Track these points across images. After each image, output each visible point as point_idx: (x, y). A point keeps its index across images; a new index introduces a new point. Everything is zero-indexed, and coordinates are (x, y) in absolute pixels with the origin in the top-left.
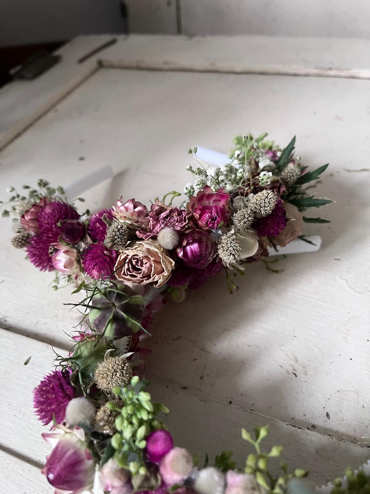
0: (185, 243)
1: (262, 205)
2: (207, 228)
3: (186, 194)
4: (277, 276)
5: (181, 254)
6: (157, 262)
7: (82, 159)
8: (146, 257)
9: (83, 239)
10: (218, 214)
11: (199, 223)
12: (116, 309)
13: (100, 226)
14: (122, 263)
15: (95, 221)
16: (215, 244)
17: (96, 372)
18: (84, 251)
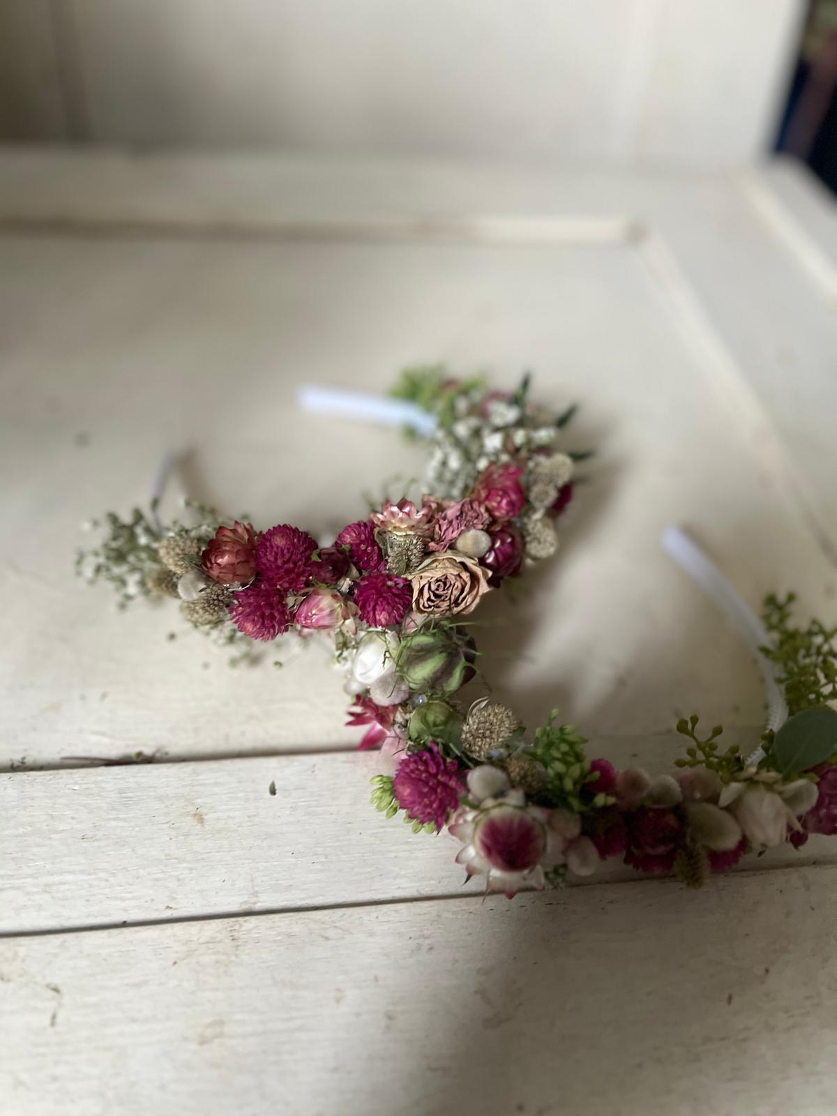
0: (497, 544)
2: (507, 519)
5: (491, 560)
6: (473, 578)
8: (459, 575)
9: (346, 573)
10: (516, 495)
11: (496, 515)
12: (463, 650)
13: (367, 548)
14: (421, 591)
15: (358, 542)
16: (523, 537)
17: (464, 736)
18: (351, 589)
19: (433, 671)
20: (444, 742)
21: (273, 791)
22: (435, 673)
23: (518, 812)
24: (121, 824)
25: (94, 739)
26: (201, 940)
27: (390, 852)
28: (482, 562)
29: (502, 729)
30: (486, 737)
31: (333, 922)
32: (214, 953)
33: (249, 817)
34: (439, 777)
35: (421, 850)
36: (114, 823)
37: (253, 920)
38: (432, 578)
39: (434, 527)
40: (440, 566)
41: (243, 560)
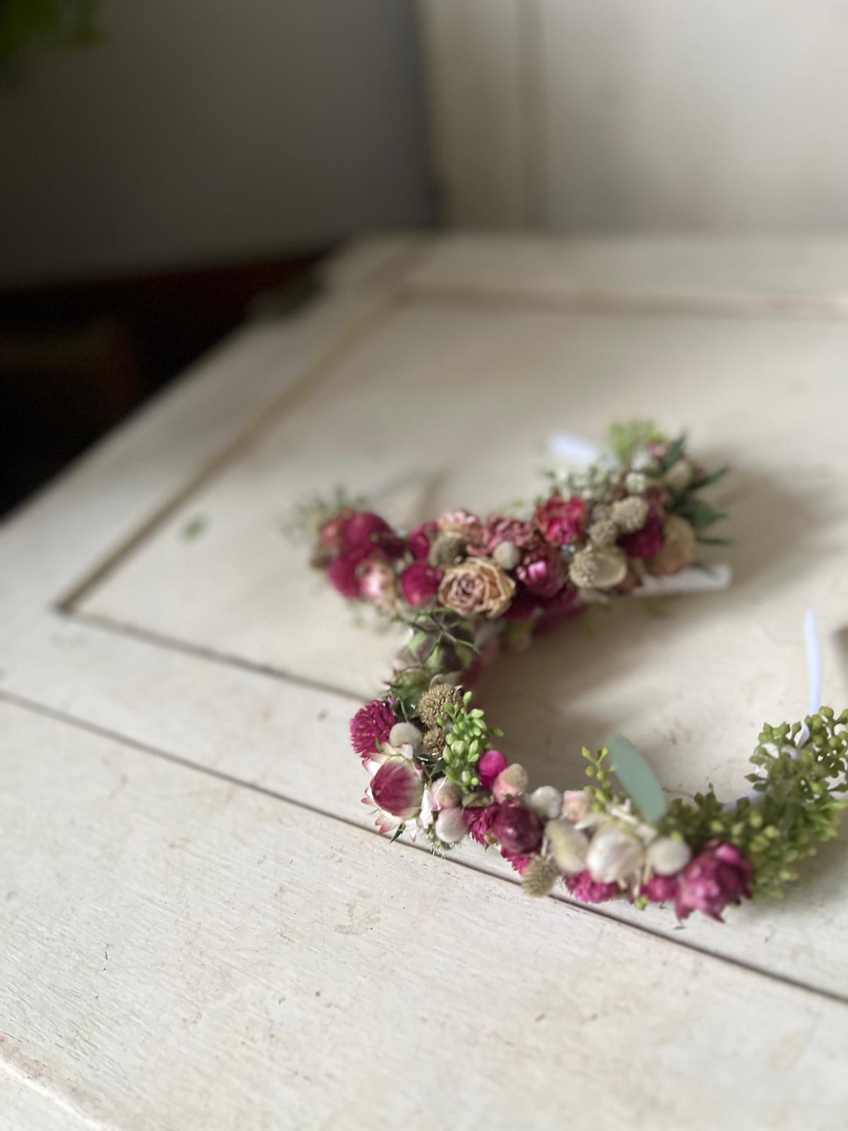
0: (527, 560)
1: (628, 516)
6: (493, 584)
8: (480, 577)
12: (444, 633)
13: (421, 541)
15: (418, 536)
16: (566, 565)
18: (403, 571)
21: (321, 716)
23: (407, 764)
28: (509, 573)
31: (292, 814)
41: (339, 533)
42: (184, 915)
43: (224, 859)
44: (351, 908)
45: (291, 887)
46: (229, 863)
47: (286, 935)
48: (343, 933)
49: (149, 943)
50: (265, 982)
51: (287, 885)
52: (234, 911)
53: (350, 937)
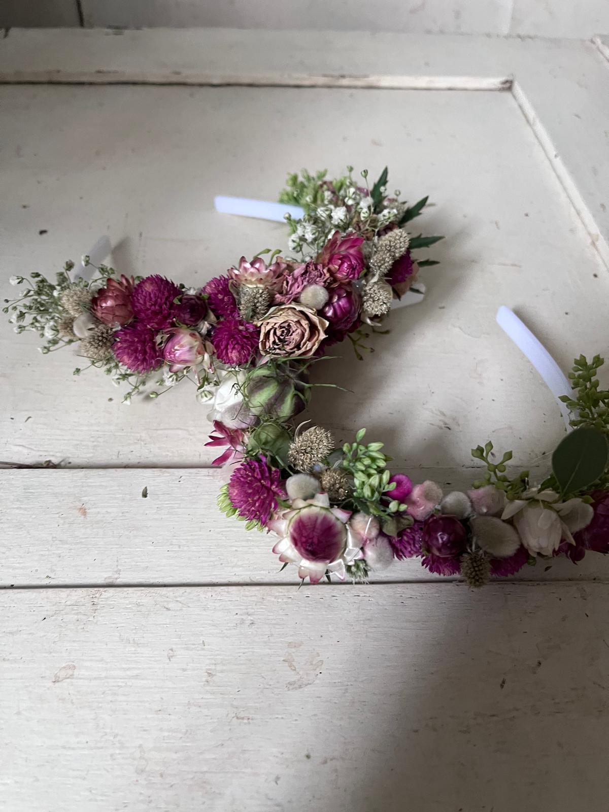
0: (335, 300)
1: (398, 246)
2: (347, 280)
3: (294, 249)
4: (388, 336)
5: (330, 313)
6: (313, 326)
7: (42, 232)
9: (204, 317)
10: (357, 261)
11: (337, 276)
12: (294, 381)
13: (224, 297)
14: (267, 335)
15: (216, 292)
16: (361, 297)
17: (290, 452)
18: (209, 331)
19: (269, 398)
20: (272, 455)
21: (145, 495)
22: (269, 399)
23: (323, 512)
24: (22, 512)
25: (16, 449)
26: (68, 603)
27: (231, 546)
28: (321, 313)
29: (320, 447)
30: (307, 453)
31: (176, 597)
32: (77, 614)
33: (123, 513)
34: (262, 481)
35: (257, 546)
36: (17, 511)
37: (111, 590)
38: (275, 324)
39: (283, 283)
40: (283, 314)
41: (120, 303)
42: (118, 745)
43: (129, 669)
44: (289, 662)
45: (219, 668)
46: (135, 672)
47: (242, 716)
48: (296, 688)
49: (93, 791)
50: (249, 770)
51: (213, 667)
52: (172, 717)
53: (306, 690)
